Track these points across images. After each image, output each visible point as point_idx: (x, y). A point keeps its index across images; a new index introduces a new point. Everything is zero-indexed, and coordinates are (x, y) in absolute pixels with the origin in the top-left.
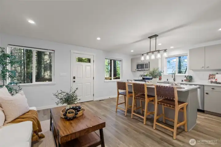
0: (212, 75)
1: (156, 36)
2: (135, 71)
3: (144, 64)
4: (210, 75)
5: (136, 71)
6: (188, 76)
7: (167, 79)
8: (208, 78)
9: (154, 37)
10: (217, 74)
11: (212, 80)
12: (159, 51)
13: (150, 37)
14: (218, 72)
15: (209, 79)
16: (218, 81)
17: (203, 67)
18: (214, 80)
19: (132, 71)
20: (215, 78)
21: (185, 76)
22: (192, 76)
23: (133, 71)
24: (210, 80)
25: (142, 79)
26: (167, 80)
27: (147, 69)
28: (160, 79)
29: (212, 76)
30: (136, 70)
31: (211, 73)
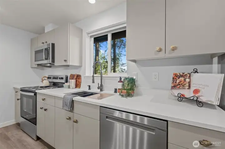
0: (182, 76)
4: (176, 76)
6: (126, 78)
8: (170, 84)
10: (196, 72)
11: (182, 92)
14: (199, 67)
15: (174, 87)
16: (203, 99)
17: (160, 50)
18: (188, 94)
20: (189, 86)
21: (121, 79)
22: (134, 78)
24: (176, 92)
29: (182, 79)
30: (35, 64)
31: (179, 70)
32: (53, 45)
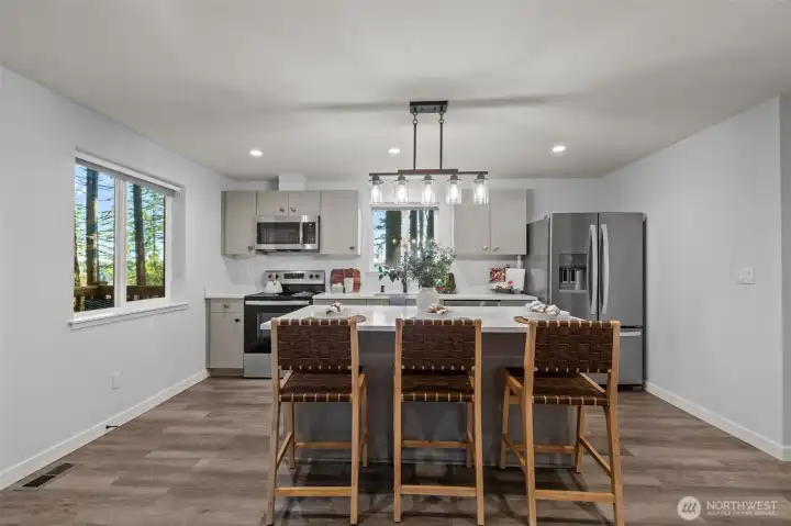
0: (498, 271)
1: (441, 106)
2: (246, 251)
3: (298, 224)
4: (493, 271)
5: (253, 252)
7: (383, 287)
8: (488, 278)
9: (434, 110)
10: (509, 267)
11: (499, 284)
12: (454, 174)
13: (416, 107)
14: (509, 263)
15: (491, 281)
17: (486, 249)
18: (504, 285)
19: (224, 253)
20: (505, 279)
22: (454, 274)
23: (229, 255)
24: (494, 286)
25: (280, 290)
26: (382, 291)
27: (308, 246)
28: (357, 286)
30: (250, 248)
32: (319, 217)
